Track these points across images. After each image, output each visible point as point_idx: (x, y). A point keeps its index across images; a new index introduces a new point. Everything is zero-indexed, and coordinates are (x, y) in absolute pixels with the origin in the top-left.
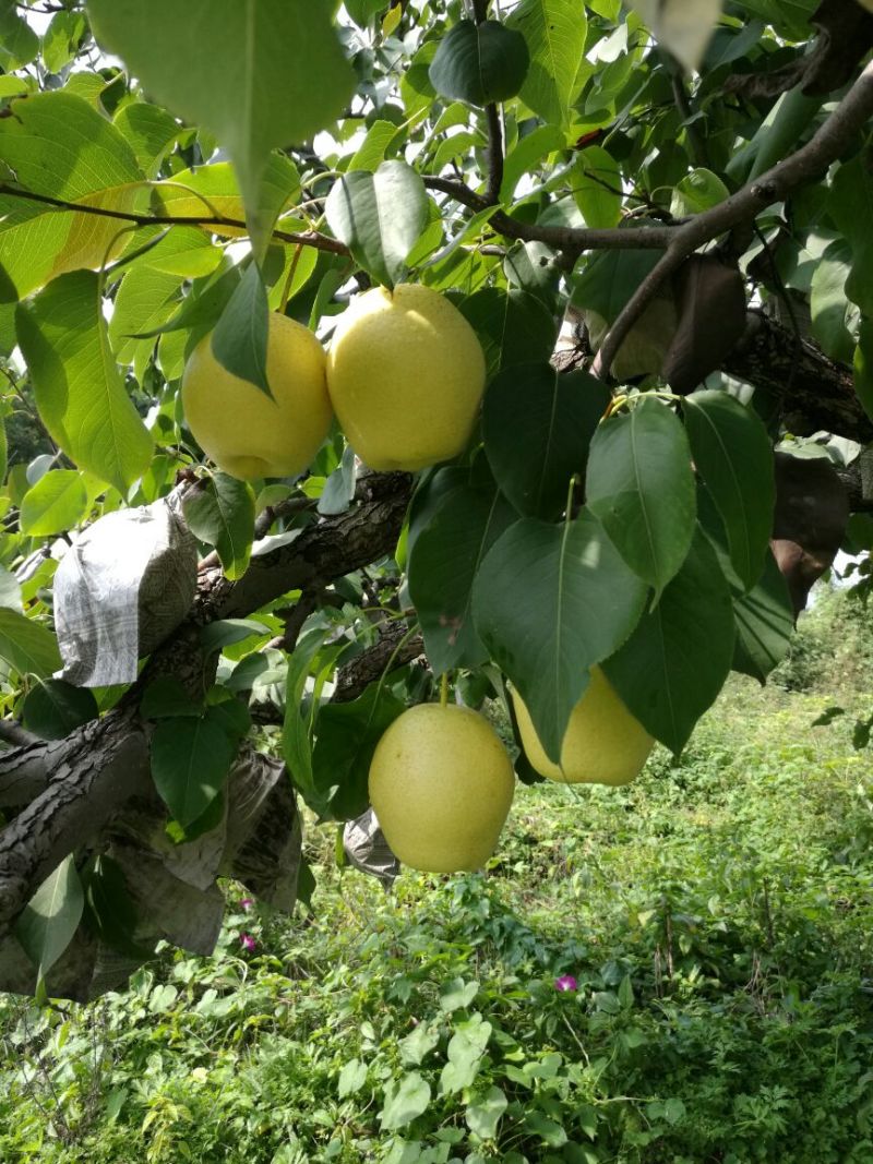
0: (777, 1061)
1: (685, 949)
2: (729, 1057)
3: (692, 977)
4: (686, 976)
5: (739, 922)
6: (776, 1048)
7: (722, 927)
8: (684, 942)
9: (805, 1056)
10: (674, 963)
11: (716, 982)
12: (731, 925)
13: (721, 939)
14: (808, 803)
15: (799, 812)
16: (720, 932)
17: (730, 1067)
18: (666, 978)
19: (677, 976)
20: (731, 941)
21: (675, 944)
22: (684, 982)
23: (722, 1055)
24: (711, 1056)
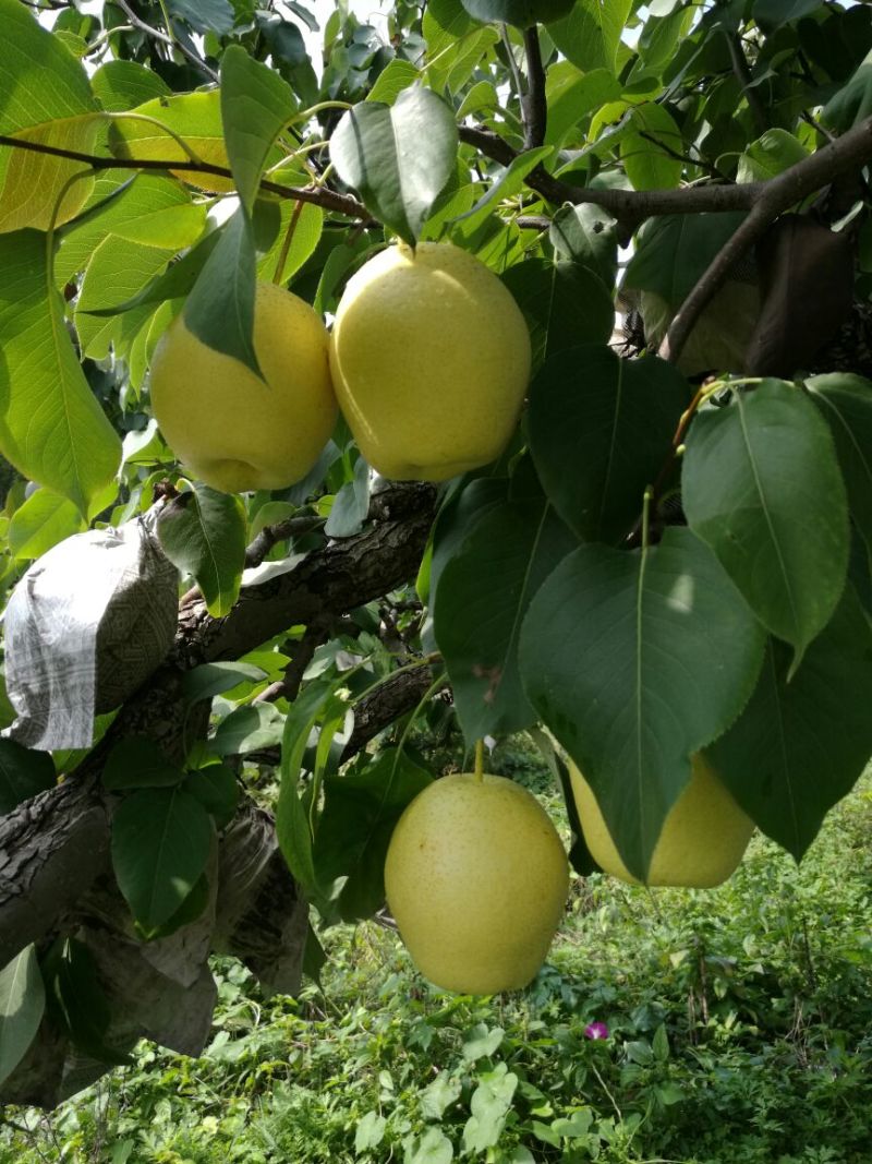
0: (823, 1119)
1: (721, 993)
2: (773, 1114)
3: (729, 1024)
4: (721, 1021)
5: (777, 964)
6: (821, 1104)
7: (759, 969)
8: (719, 986)
9: (852, 1113)
10: (709, 1008)
11: (754, 1029)
12: (768, 966)
13: (757, 981)
14: (846, 836)
15: (836, 846)
16: (756, 974)
17: (772, 1125)
18: (701, 1024)
19: (712, 1022)
20: (768, 983)
21: (710, 987)
22: (720, 1028)
23: (764, 1112)
24: (752, 1113)
